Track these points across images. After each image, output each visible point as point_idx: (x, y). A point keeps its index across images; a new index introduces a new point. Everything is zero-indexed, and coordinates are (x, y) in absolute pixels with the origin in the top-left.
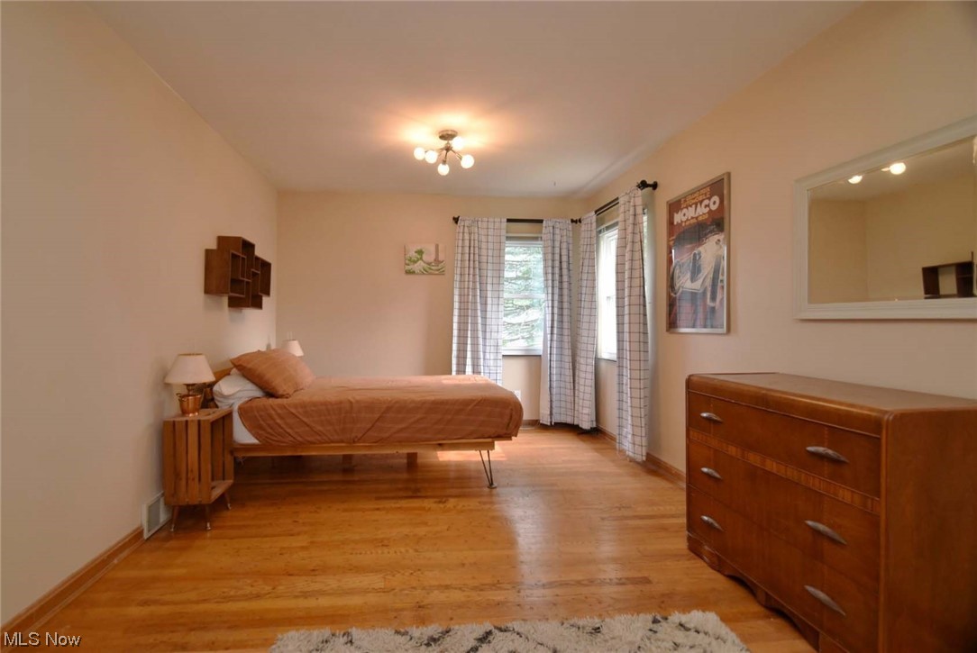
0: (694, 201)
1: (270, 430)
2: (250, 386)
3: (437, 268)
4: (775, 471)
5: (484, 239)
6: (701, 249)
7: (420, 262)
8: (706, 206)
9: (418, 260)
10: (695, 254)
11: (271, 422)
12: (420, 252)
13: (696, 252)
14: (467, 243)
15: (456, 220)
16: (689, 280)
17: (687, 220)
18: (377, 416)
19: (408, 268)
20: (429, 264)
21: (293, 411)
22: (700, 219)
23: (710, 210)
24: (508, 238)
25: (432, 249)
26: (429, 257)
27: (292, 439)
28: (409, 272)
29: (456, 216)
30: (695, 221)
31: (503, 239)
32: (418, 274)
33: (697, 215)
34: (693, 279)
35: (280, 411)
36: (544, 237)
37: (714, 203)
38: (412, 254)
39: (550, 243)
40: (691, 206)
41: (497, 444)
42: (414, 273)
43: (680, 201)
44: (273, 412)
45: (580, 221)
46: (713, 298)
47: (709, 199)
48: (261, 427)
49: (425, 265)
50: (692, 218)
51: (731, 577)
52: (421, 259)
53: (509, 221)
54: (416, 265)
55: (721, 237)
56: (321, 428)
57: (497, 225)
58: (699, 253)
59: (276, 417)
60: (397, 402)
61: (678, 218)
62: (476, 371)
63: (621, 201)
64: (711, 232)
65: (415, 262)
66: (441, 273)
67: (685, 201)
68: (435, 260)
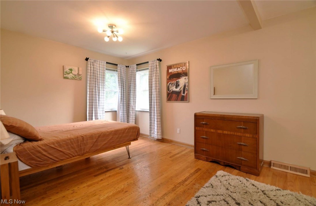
0: (177, 67)
1: (39, 160)
2: (17, 137)
3: (78, 77)
4: (227, 133)
5: (98, 68)
6: (179, 80)
7: (71, 74)
8: (181, 69)
9: (70, 73)
10: (177, 81)
11: (39, 155)
12: (71, 70)
13: (177, 80)
14: (92, 69)
15: (87, 59)
16: (175, 88)
17: (174, 71)
18: (95, 140)
19: (65, 76)
20: (75, 75)
21: (53, 146)
22: (179, 72)
23: (182, 70)
24: (107, 69)
25: (76, 69)
26: (75, 72)
27: (52, 161)
28: (65, 78)
29: (88, 58)
30: (177, 72)
31: (105, 69)
32: (70, 79)
33: (178, 71)
34: (176, 88)
35: (44, 148)
36: (118, 70)
37: (184, 68)
38: (67, 70)
39: (120, 73)
40: (176, 68)
41: (132, 143)
42: (68, 78)
43: (171, 66)
44: (39, 149)
45: (128, 67)
46: (184, 93)
47: (182, 67)
48: (33, 159)
49: (73, 76)
50: (176, 71)
51: (211, 162)
52: (71, 73)
53: (107, 63)
54: (69, 75)
55: (187, 77)
56: (69, 152)
57: (103, 63)
58: (179, 81)
59: (42, 151)
60: (102, 133)
61: (170, 71)
62: (97, 118)
63: (150, 63)
64: (183, 76)
65: (68, 74)
66: (80, 79)
67: (173, 66)
68: (78, 74)
